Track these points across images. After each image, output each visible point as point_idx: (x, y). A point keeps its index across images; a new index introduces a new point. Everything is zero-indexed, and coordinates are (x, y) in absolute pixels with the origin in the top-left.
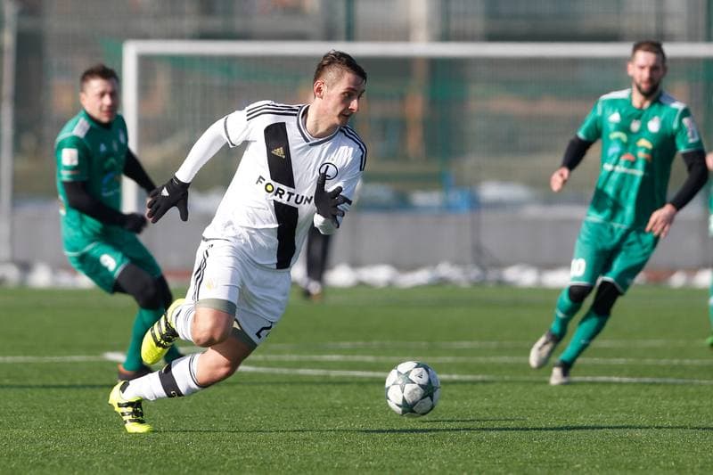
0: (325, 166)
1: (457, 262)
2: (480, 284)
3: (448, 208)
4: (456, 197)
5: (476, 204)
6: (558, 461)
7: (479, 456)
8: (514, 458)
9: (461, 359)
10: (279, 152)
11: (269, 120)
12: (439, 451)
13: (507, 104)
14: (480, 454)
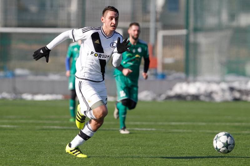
0: (112, 44)
1: (8, 92)
2: (15, 99)
3: (6, 76)
4: (8, 73)
5: (14, 75)
6: (39, 151)
7: (16, 150)
8: (26, 150)
9: (10, 121)
10: (97, 42)
11: (92, 32)
12: (4, 148)
13: (23, 46)
14: (16, 149)
